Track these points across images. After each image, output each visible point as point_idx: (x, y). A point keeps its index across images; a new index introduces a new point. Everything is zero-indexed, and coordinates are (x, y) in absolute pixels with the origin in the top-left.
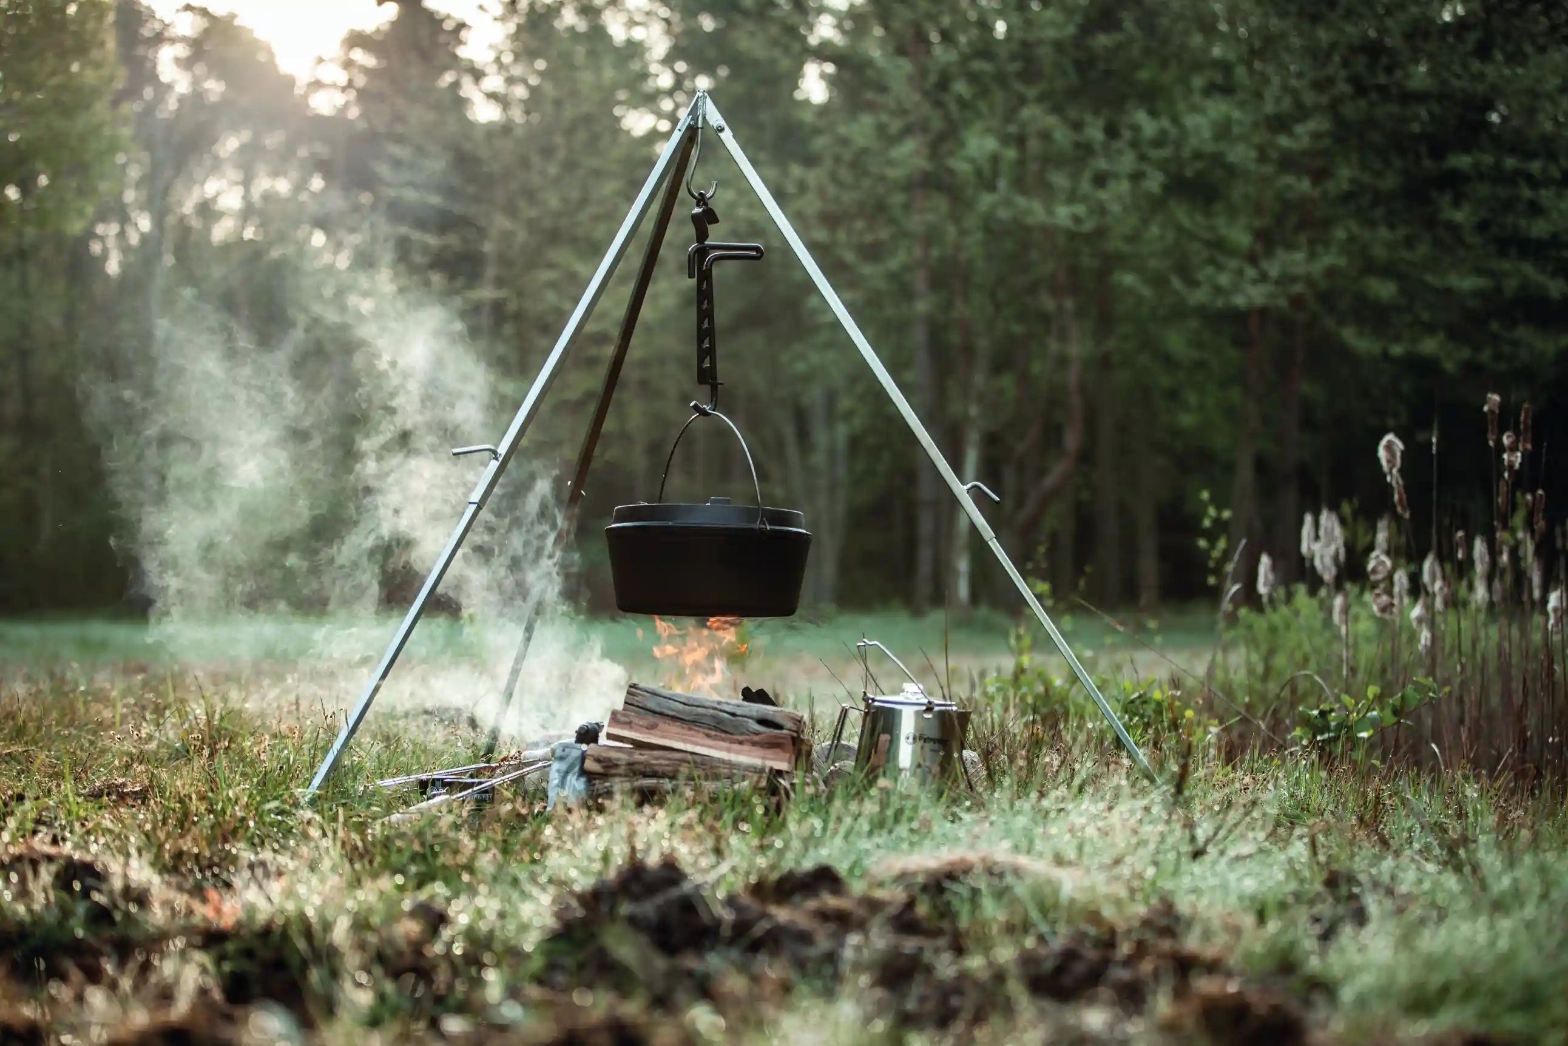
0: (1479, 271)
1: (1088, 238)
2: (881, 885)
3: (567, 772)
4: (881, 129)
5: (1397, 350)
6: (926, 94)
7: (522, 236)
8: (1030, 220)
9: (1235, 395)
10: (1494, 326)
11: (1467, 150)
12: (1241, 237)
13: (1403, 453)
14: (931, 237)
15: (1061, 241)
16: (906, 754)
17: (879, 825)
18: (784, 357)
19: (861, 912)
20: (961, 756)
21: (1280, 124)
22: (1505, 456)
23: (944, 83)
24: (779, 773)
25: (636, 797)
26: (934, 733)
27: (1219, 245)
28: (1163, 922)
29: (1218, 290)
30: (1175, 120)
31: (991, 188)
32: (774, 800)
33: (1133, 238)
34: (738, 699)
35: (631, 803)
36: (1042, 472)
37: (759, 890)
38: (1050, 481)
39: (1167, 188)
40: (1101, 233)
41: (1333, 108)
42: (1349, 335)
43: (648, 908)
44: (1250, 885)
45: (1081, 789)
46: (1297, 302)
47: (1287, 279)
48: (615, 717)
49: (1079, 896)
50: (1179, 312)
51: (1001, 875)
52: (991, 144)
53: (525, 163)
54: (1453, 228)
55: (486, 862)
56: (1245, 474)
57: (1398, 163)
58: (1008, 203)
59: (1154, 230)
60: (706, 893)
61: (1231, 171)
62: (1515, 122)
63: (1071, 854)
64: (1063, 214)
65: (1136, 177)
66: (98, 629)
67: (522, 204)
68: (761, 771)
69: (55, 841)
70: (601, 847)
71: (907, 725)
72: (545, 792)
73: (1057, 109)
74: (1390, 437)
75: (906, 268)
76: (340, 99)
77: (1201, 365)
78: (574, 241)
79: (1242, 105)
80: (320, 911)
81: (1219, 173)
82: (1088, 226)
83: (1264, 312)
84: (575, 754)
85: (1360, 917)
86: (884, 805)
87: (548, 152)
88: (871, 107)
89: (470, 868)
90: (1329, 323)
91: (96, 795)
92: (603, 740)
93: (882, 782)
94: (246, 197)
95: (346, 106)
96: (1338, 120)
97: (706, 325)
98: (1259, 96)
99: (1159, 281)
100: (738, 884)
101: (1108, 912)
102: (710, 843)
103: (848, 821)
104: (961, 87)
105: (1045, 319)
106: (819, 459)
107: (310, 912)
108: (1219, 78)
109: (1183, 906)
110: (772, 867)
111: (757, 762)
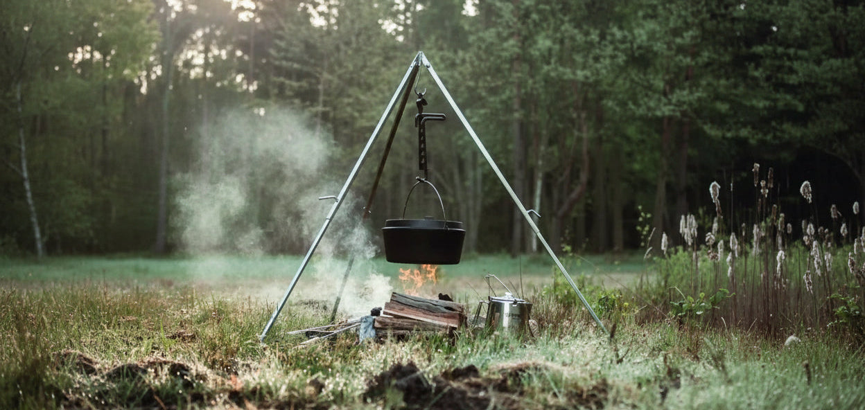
0: (767, 99)
1: (590, 85)
2: (494, 373)
3: (368, 327)
4: (499, 34)
5: (729, 135)
6: (519, 19)
7: (336, 81)
8: (566, 77)
9: (657, 155)
10: (774, 124)
11: (761, 44)
12: (659, 84)
13: (720, 190)
14: (521, 84)
15: (579, 86)
16: (506, 321)
17: (494, 350)
18: (454, 138)
19: (485, 384)
20: (528, 322)
21: (676, 32)
22: (762, 191)
23: (527, 15)
24: (454, 328)
25: (396, 337)
26: (517, 312)
27: (650, 87)
28: (601, 387)
29: (649, 109)
30: (631, 31)
31: (548, 63)
32: (451, 340)
33: (612, 84)
34: (437, 298)
35: (395, 341)
36: (571, 190)
37: (445, 375)
38: (574, 195)
39: (627, 62)
40: (597, 83)
41: (701, 24)
42: (707, 128)
43: (403, 382)
44: (637, 373)
45: (576, 336)
46: (684, 114)
47: (680, 103)
48: (387, 305)
49: (569, 377)
50: (633, 118)
51: (540, 369)
52: (548, 43)
53: (338, 49)
54: (754, 79)
55: (337, 364)
56: (661, 192)
57: (730, 49)
58: (556, 69)
59: (620, 81)
60: (426, 376)
61: (656, 54)
62: (782, 31)
63: (568, 361)
64: (580, 74)
65: (613, 57)
66: (142, 263)
67: (336, 68)
68: (446, 328)
69: (163, 356)
70: (384, 357)
71: (507, 309)
72: (358, 336)
73: (578, 26)
74: (715, 183)
75: (510, 98)
76: (252, 15)
77: (643, 141)
78: (359, 85)
79: (660, 23)
80: (275, 383)
81: (650, 55)
82: (591, 80)
83: (670, 118)
84: (370, 320)
85: (678, 386)
86: (496, 341)
87: (348, 44)
88: (495, 25)
89: (330, 366)
90: (699, 122)
91: (174, 337)
92: (382, 314)
93: (496, 333)
94: (206, 59)
95: (255, 18)
96: (704, 30)
97: (422, 146)
98: (668, 19)
99: (623, 104)
100: (437, 372)
101: (581, 384)
102: (426, 356)
103: (481, 348)
104: (535, 16)
105: (572, 121)
106: (469, 183)
107: (271, 384)
108: (650, 11)
109: (610, 381)
110: (451, 367)
111: (445, 324)
